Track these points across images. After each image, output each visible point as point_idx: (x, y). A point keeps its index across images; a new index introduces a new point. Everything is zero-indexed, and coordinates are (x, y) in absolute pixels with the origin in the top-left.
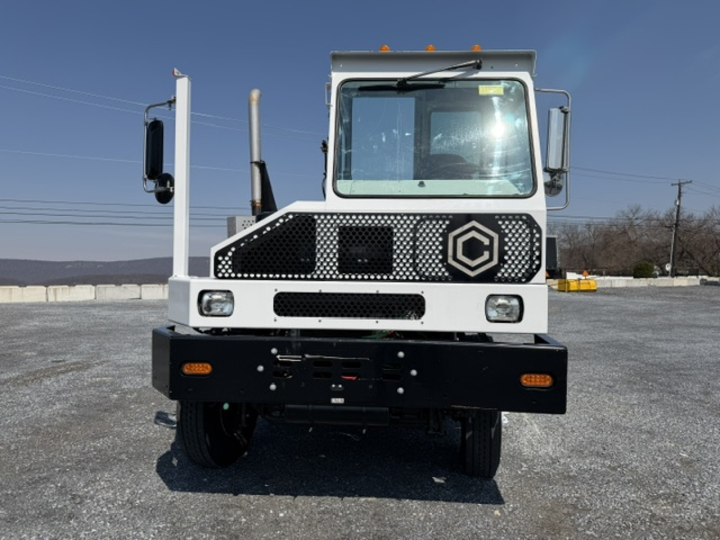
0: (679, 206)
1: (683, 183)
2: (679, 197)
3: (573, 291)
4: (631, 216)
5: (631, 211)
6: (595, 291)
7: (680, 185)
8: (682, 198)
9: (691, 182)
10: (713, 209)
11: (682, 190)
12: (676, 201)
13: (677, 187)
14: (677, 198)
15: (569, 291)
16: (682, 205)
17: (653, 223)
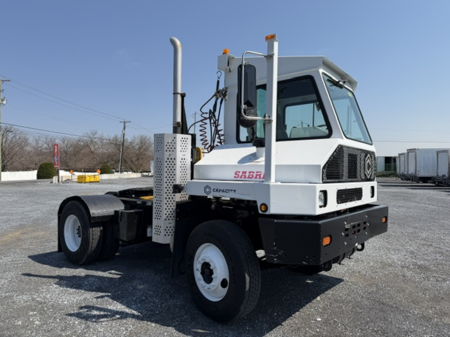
0: (124, 134)
1: (127, 122)
2: (124, 128)
3: (87, 182)
4: (92, 136)
5: (92, 133)
6: (98, 182)
7: (124, 122)
8: (126, 129)
9: (130, 122)
10: (135, 137)
11: (126, 125)
12: (123, 131)
13: (123, 124)
14: (123, 130)
15: (85, 183)
16: (125, 133)
17: (104, 141)
